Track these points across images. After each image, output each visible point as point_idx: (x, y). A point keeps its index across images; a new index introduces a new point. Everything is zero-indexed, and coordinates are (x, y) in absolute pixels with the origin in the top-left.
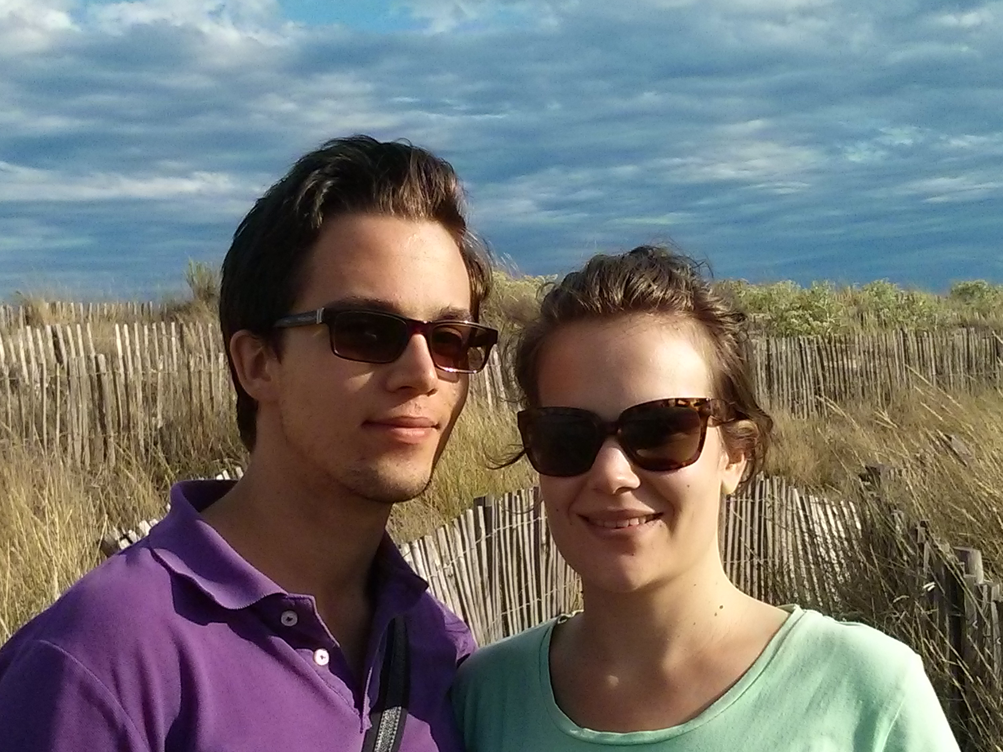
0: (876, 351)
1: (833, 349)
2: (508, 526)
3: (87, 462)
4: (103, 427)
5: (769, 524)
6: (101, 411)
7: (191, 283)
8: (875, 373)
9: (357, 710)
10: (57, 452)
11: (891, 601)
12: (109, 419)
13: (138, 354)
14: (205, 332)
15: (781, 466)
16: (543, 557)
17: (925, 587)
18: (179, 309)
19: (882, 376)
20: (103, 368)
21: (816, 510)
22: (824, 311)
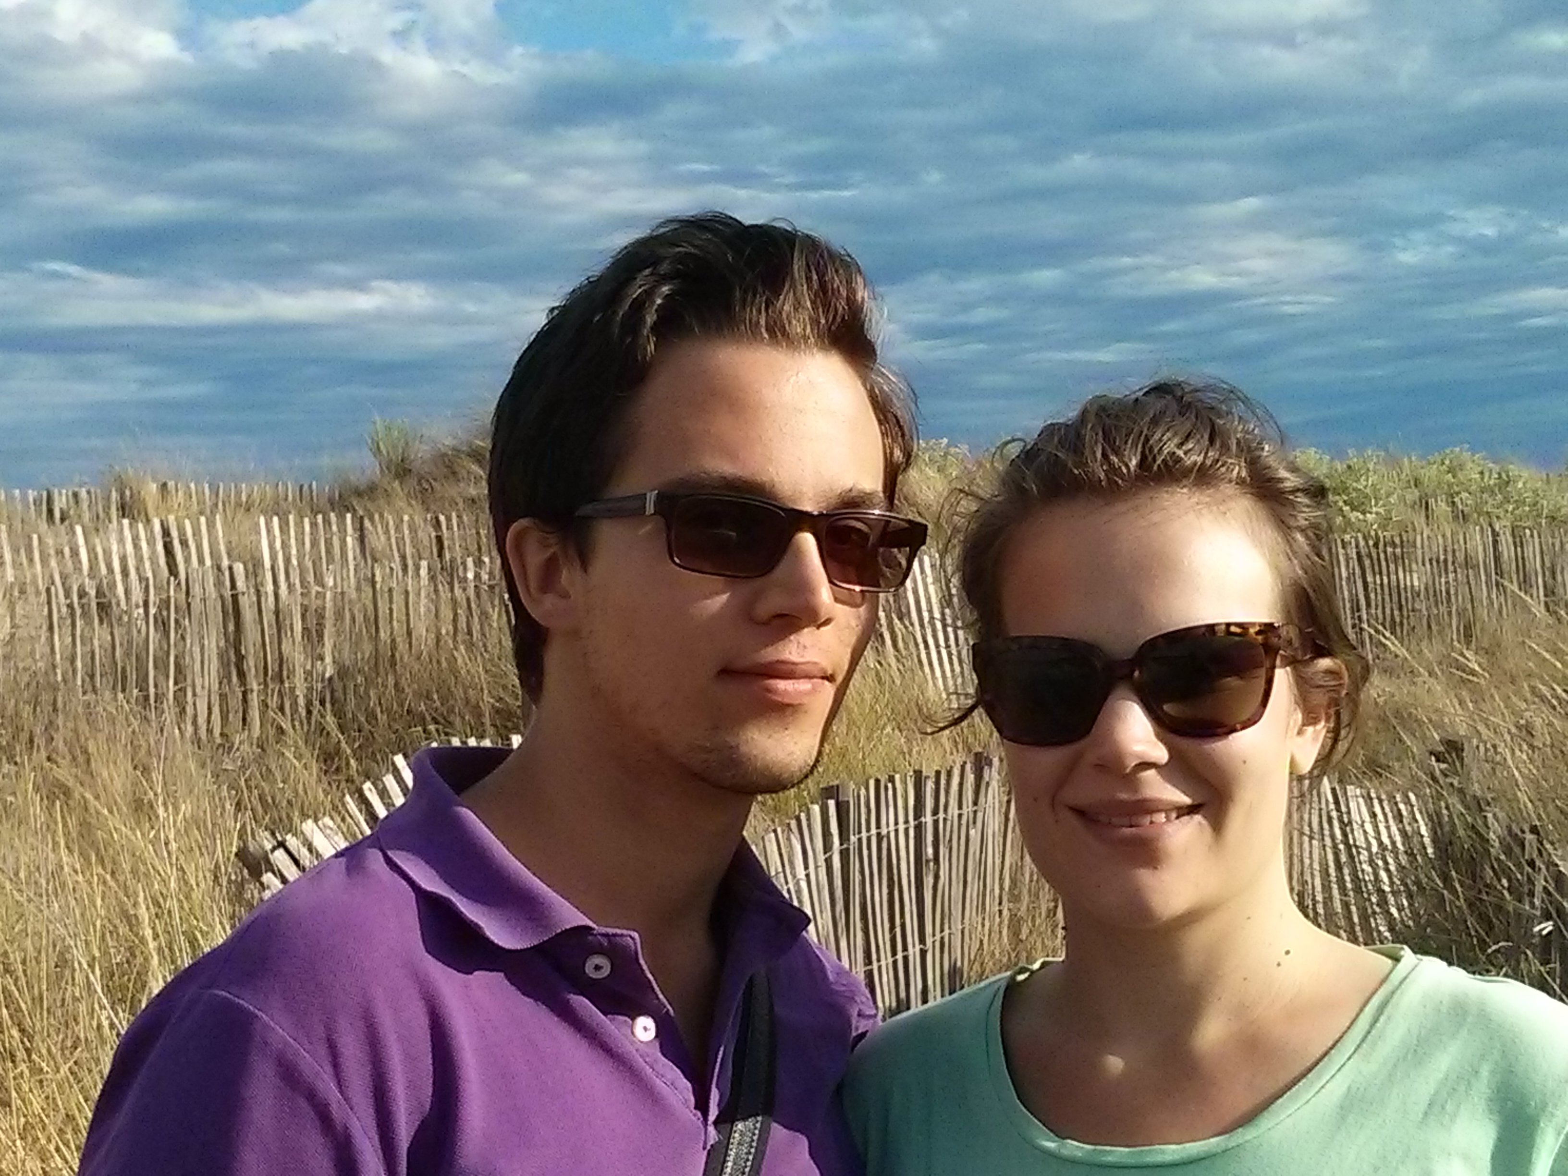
0: (1450, 559)
1: (1382, 556)
2: (874, 831)
3: (217, 731)
4: (242, 675)
6: (238, 652)
7: (377, 451)
8: (1448, 593)
9: (699, 1114)
10: (169, 717)
11: (1484, 951)
12: (250, 663)
13: (294, 562)
14: (398, 529)
16: (929, 881)
17: (1537, 929)
18: (359, 494)
19: (1459, 599)
20: (241, 584)
21: (1358, 809)
22: (1366, 496)
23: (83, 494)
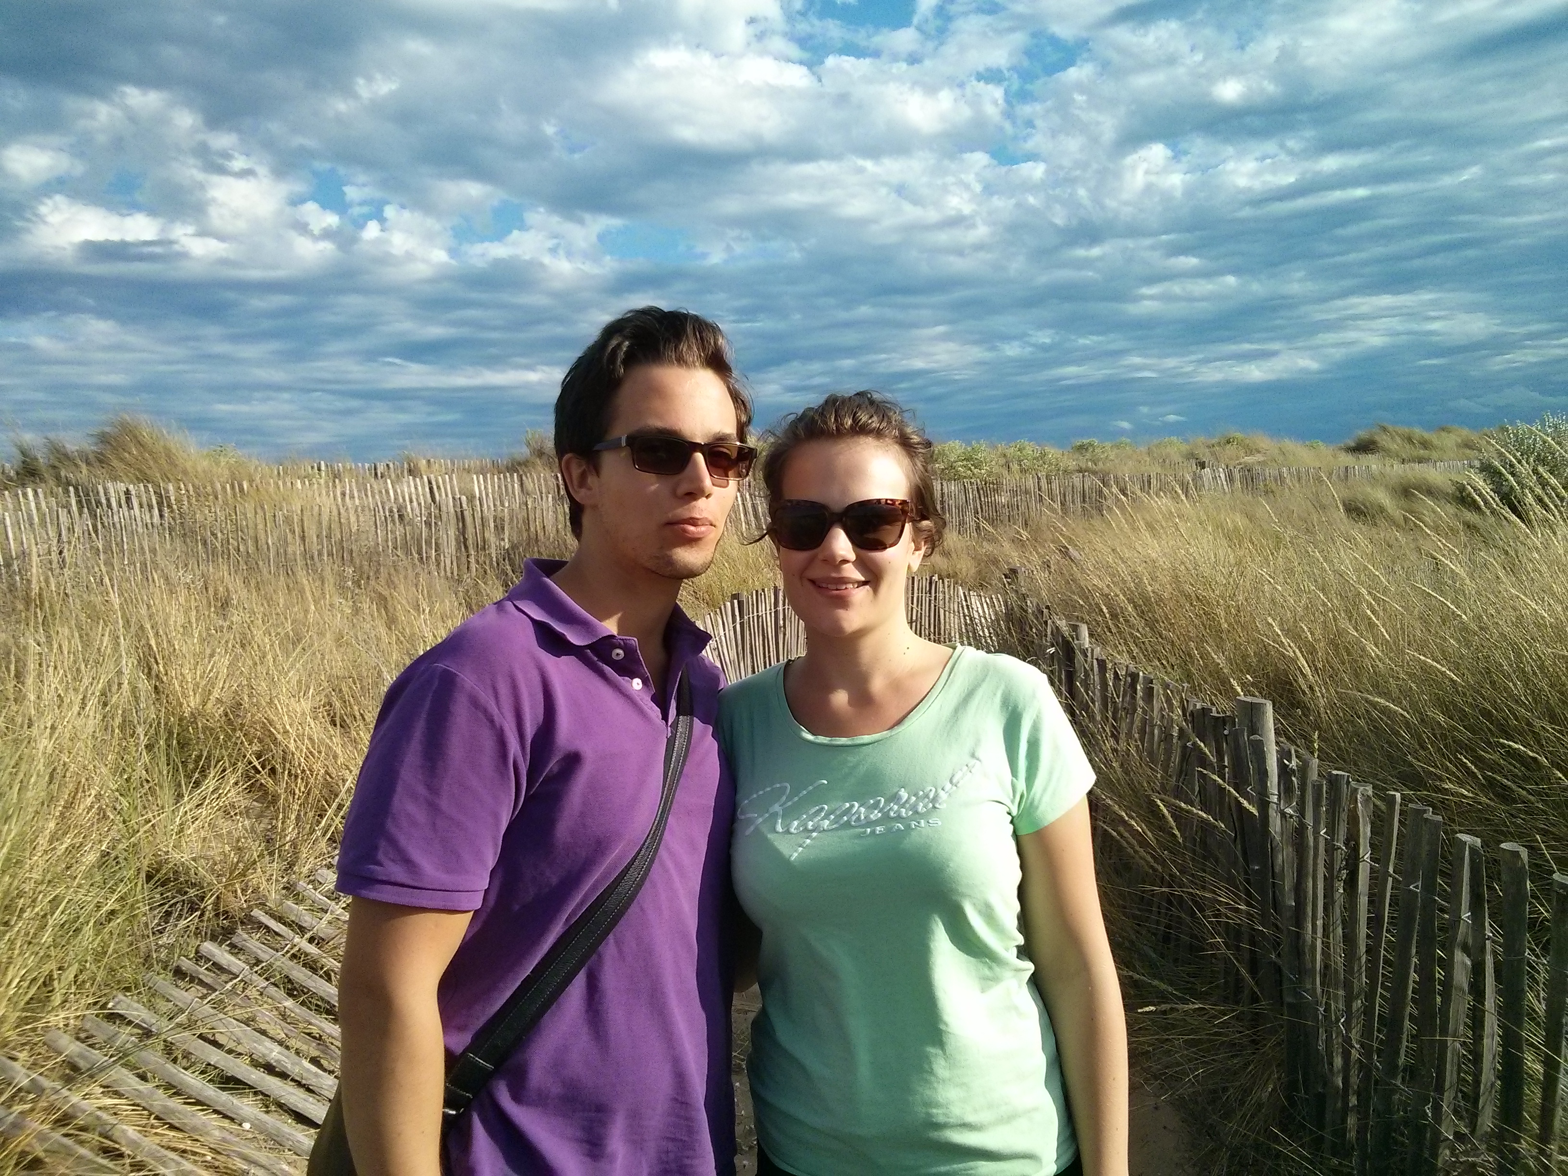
0: (1019, 490)
1: (988, 488)
2: (755, 614)
3: (455, 573)
4: (466, 547)
5: (942, 611)
6: (464, 537)
7: (528, 444)
8: (1018, 506)
9: (664, 722)
10: (433, 567)
12: (470, 542)
13: (491, 496)
14: (539, 480)
15: (951, 572)
16: (781, 636)
17: (1048, 651)
18: (519, 464)
19: (1022, 508)
20: (465, 506)
21: (975, 601)
22: (981, 462)
23: (391, 465)
